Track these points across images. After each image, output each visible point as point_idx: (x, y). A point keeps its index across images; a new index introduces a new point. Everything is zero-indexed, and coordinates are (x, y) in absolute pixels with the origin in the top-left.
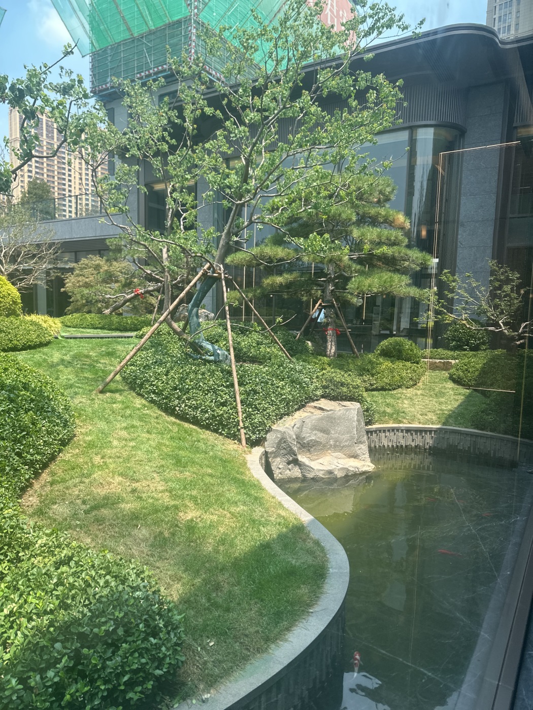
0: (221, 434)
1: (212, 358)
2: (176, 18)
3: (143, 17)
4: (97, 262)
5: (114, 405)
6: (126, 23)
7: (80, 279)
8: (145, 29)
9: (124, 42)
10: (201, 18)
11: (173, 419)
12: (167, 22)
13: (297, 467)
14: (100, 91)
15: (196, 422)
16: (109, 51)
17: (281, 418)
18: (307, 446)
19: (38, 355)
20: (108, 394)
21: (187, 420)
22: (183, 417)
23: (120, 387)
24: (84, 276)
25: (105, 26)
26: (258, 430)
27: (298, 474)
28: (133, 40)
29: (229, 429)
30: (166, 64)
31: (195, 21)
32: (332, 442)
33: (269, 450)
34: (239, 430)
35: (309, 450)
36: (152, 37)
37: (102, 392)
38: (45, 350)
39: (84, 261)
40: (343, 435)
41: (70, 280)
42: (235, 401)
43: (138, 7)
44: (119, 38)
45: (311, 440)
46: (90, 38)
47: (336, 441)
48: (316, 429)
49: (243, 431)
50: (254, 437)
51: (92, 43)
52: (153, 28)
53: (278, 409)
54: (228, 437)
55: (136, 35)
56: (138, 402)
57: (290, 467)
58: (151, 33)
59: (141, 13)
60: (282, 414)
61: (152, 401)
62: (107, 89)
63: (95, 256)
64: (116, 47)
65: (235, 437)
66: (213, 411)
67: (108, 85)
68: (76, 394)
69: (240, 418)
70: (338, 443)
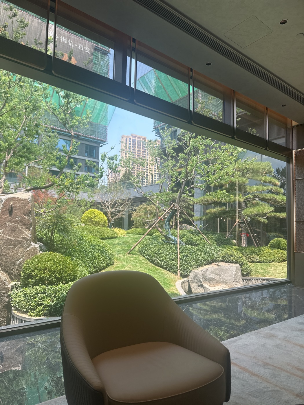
0: (171, 272)
1: (174, 242)
4: (146, 206)
5: (132, 258)
7: (138, 214)
8: (178, 98)
11: (153, 265)
13: (203, 288)
14: (157, 128)
15: (162, 267)
17: (197, 267)
18: (208, 280)
19: (110, 241)
20: (131, 255)
21: (158, 266)
22: (157, 265)
23: (137, 253)
24: (140, 212)
26: (186, 271)
27: (203, 291)
29: (174, 270)
32: (222, 280)
33: (190, 279)
34: (177, 270)
35: (209, 282)
37: (129, 254)
38: (114, 240)
39: (140, 206)
40: (227, 277)
41: (134, 215)
42: (177, 259)
45: (210, 278)
47: (224, 280)
48: (213, 273)
49: (179, 271)
50: (184, 274)
52: (182, 97)
53: (196, 263)
54: (173, 273)
56: (142, 258)
57: (199, 288)
58: (181, 99)
59: (176, 92)
60: (198, 266)
61: (147, 258)
65: (176, 273)
66: (168, 262)
68: (119, 253)
69: (178, 265)
70: (225, 281)
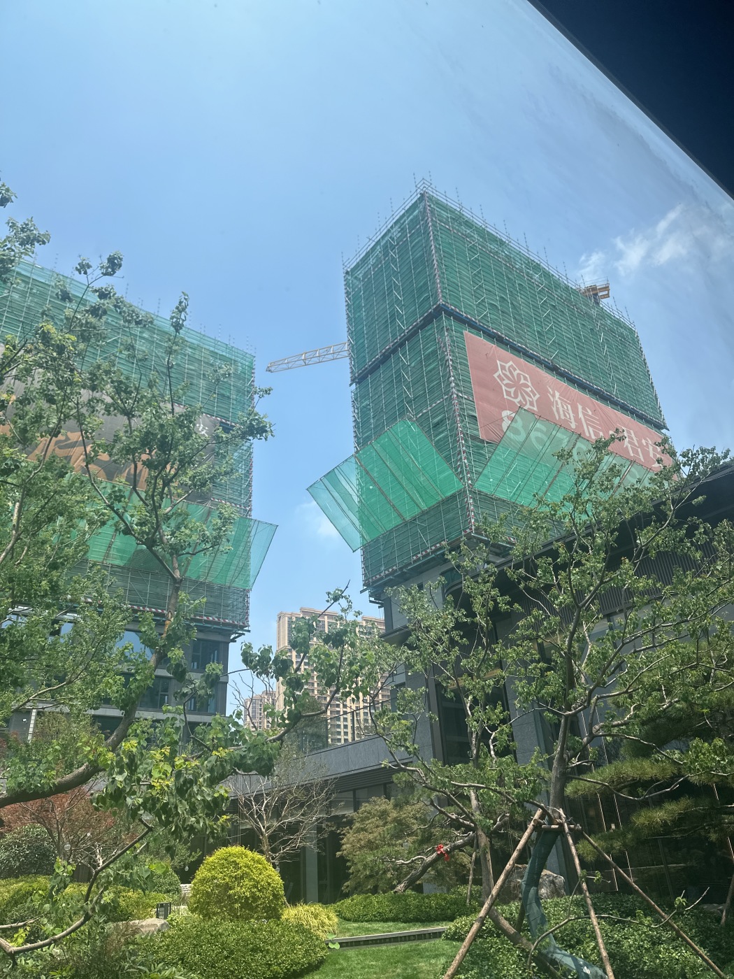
2: (449, 494)
3: (413, 500)
4: (383, 807)
6: (396, 510)
7: (361, 836)
8: (417, 511)
9: (397, 528)
10: (477, 486)
12: (440, 499)
14: (374, 582)
16: (381, 540)
24: (366, 831)
25: (375, 517)
28: (406, 524)
30: (444, 540)
31: (470, 491)
36: (426, 517)
39: (365, 807)
41: (348, 840)
43: (408, 493)
44: (390, 526)
46: (360, 532)
51: (363, 537)
52: (426, 508)
55: (408, 519)
58: (423, 513)
59: (411, 498)
62: (382, 578)
63: (380, 797)
64: (388, 536)
67: (382, 574)
